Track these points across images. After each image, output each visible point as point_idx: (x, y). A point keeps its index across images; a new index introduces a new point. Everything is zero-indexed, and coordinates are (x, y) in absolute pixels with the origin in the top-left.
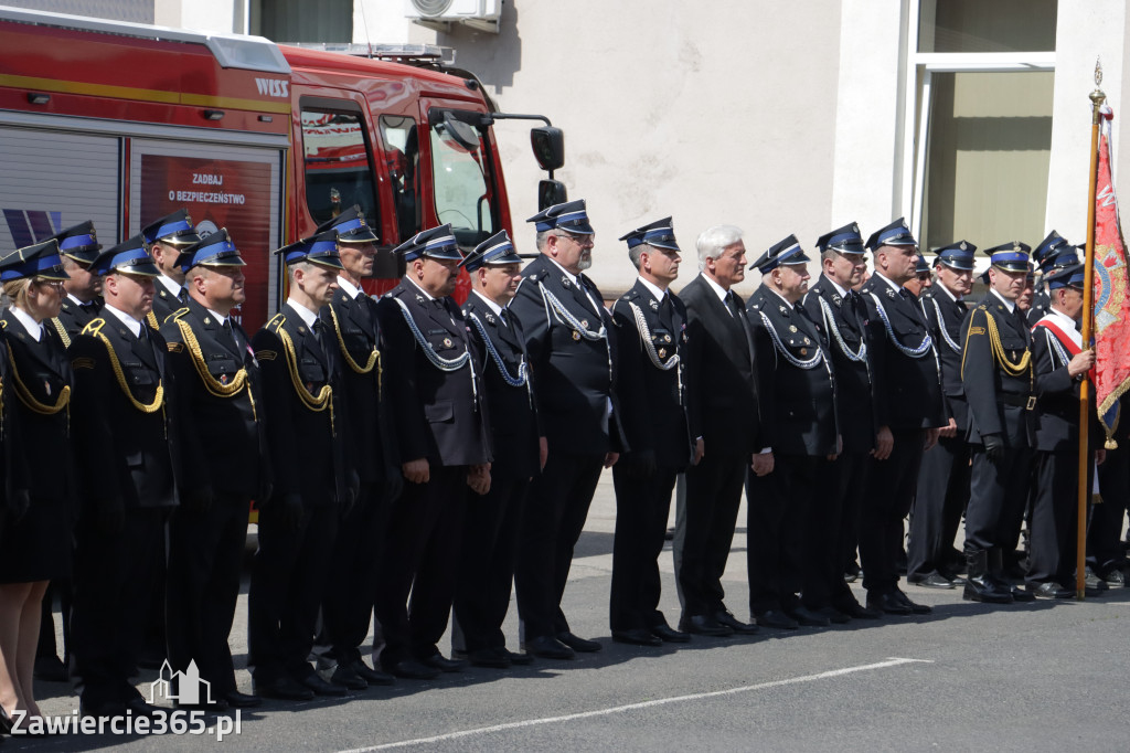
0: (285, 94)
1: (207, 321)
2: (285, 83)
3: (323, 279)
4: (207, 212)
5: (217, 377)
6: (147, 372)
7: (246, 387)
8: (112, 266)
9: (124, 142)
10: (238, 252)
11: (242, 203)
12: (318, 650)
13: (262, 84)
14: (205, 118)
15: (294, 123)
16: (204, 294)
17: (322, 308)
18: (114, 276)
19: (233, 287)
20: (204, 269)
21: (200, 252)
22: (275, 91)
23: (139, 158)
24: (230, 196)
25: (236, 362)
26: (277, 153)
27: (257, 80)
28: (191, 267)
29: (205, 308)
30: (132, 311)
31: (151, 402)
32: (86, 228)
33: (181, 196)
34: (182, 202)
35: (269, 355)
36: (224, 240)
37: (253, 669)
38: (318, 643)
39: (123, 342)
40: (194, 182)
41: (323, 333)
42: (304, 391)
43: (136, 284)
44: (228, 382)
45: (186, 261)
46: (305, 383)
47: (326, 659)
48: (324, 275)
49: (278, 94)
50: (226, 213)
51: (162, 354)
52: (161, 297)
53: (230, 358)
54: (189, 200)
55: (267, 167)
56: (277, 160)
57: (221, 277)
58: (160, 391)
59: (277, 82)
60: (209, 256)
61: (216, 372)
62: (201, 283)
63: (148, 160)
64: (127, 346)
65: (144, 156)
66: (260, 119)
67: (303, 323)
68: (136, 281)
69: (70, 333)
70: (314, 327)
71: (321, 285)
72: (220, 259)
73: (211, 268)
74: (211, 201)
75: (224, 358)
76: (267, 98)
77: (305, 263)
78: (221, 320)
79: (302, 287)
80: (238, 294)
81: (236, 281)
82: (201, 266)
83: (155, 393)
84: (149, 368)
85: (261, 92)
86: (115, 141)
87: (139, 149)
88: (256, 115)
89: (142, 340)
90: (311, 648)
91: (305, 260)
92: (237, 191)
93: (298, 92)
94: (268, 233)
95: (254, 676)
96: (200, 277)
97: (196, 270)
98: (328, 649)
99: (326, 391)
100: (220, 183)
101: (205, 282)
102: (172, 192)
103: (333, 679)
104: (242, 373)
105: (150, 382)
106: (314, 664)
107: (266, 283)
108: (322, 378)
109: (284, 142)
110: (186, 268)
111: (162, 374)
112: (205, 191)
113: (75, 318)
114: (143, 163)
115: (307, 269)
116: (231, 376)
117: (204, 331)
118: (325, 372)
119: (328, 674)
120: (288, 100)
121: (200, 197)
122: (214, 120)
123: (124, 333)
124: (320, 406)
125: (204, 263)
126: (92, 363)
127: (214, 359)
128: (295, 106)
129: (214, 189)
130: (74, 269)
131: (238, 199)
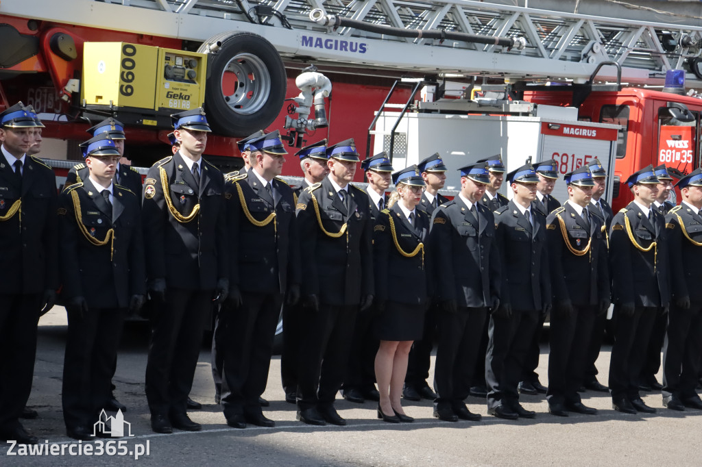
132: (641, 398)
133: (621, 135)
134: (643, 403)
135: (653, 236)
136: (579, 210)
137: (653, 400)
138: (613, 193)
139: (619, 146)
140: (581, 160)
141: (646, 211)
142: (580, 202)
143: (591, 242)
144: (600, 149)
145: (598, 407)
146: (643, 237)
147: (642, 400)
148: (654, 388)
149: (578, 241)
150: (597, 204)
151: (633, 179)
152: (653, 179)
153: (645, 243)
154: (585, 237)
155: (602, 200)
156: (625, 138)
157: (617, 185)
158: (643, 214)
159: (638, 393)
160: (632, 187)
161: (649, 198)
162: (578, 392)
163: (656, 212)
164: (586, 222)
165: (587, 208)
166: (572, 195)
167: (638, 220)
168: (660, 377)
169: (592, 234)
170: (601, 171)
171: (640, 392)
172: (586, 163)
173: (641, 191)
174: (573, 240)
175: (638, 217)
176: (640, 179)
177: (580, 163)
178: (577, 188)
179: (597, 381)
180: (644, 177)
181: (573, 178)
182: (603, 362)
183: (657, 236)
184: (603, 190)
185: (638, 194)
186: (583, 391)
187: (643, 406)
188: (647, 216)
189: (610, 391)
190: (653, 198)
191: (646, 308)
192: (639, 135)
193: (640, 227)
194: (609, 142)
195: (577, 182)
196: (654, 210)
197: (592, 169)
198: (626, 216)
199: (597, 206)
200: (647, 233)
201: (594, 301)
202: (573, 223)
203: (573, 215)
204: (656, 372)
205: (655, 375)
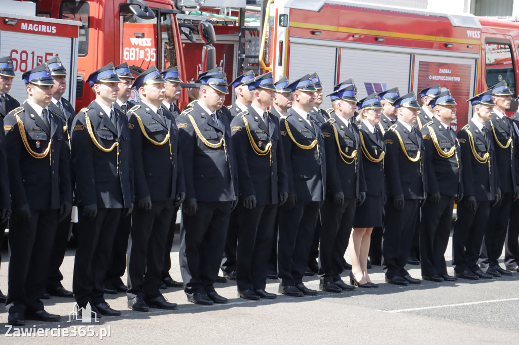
0: (479, 37)
1: (440, 127)
2: (479, 32)
3: (487, 110)
4: (444, 84)
5: (443, 149)
6: (414, 146)
7: (455, 153)
8: (401, 104)
9: (412, 57)
10: (454, 99)
11: (459, 80)
12: (480, 260)
13: (469, 33)
14: (445, 46)
15: (482, 49)
16: (440, 116)
17: (487, 122)
18: (402, 108)
19: (452, 113)
20: (440, 106)
21: (438, 99)
22: (475, 35)
23: (418, 63)
24: (454, 78)
25: (451, 144)
26: (474, 61)
27: (468, 31)
28: (435, 106)
29: (439, 121)
30: (408, 122)
31: (415, 158)
32: (395, 90)
33: (434, 78)
34: (434, 80)
35: (463, 141)
36: (449, 95)
37: (455, 266)
38: (481, 257)
39: (404, 134)
40: (440, 72)
41: (486, 132)
42: (477, 155)
43: (410, 111)
44: (448, 151)
45: (433, 103)
46: (478, 152)
47: (484, 264)
48: (488, 109)
49: (476, 37)
50: (452, 84)
51: (420, 139)
52: (425, 118)
53: (449, 142)
54: (437, 79)
55: (470, 66)
56: (474, 63)
57: (447, 109)
58: (419, 153)
59: (476, 32)
60: (442, 101)
61: (443, 147)
62: (439, 112)
63: (421, 63)
64: (406, 135)
65: (420, 62)
66: (468, 47)
67: (477, 128)
68: (411, 110)
69: (385, 130)
70: (482, 130)
71: (487, 113)
72: (447, 102)
73: (443, 106)
74: (446, 80)
75: (446, 142)
76: (471, 38)
77: (479, 105)
78: (446, 126)
79: (479, 114)
80: (454, 116)
81: (453, 111)
82: (439, 105)
83: (417, 154)
84: (415, 144)
85: (469, 36)
86: (409, 56)
87: (418, 59)
88: (466, 45)
89: (412, 133)
90: (478, 259)
91: (480, 103)
92: (457, 76)
93: (484, 36)
94: (469, 93)
95: (455, 269)
96: (439, 109)
97: (437, 106)
98: (484, 260)
99: (487, 155)
100: (450, 73)
101: (441, 111)
102: (431, 76)
103: (487, 272)
104: (453, 148)
105: (415, 149)
106: (479, 265)
107: (468, 113)
108: (485, 150)
109: (477, 56)
110: (433, 106)
111: (420, 146)
112: (444, 76)
113: (387, 124)
114: (420, 64)
115: (480, 107)
116: (449, 149)
117: (439, 131)
118: (486, 148)
119: (485, 270)
120: (480, 39)
121: (442, 78)
122: (449, 48)
123: (405, 130)
124: (484, 161)
125: (440, 104)
126: (392, 141)
127: (442, 142)
128: (483, 42)
129: (448, 75)
130: (388, 105)
131: (457, 79)
132: (106, 301)
133: (83, 32)
134: (108, 307)
135: (115, 136)
136: (39, 110)
137: (119, 303)
138: (77, 92)
139: (81, 43)
140: (42, 57)
141: (108, 110)
142: (40, 102)
143: (51, 145)
144: (61, 46)
145: (62, 314)
146: (104, 138)
147: (106, 303)
148: (119, 290)
149: (38, 144)
150: (58, 103)
151: (93, 77)
152: (114, 77)
153: (107, 143)
154: (45, 139)
155: (63, 100)
156: (86, 35)
157: (80, 83)
158: (105, 114)
159: (102, 296)
160: (93, 86)
161: (110, 97)
162: (40, 300)
163: (119, 111)
164: (46, 123)
165: (47, 108)
166: (31, 95)
167: (100, 120)
168: (125, 279)
169: (52, 136)
170: (62, 69)
171: (105, 295)
172: (46, 60)
173: (102, 90)
174: (32, 142)
175: (100, 117)
176: (100, 77)
177: (41, 61)
178: (36, 87)
179: (62, 286)
180: (104, 76)
181: (32, 77)
182: (68, 266)
183: (119, 135)
184: (64, 89)
185: (99, 93)
186: (48, 298)
187: (108, 310)
188: (109, 115)
189: (74, 295)
190: (114, 97)
191: (109, 209)
192: (101, 32)
193: (102, 127)
194: (71, 39)
195: (36, 81)
196: (116, 110)
197: (52, 67)
198: (86, 116)
199: (58, 106)
200: (109, 133)
201: (55, 205)
202: (32, 124)
203: (33, 116)
204: (122, 274)
205: (121, 277)
